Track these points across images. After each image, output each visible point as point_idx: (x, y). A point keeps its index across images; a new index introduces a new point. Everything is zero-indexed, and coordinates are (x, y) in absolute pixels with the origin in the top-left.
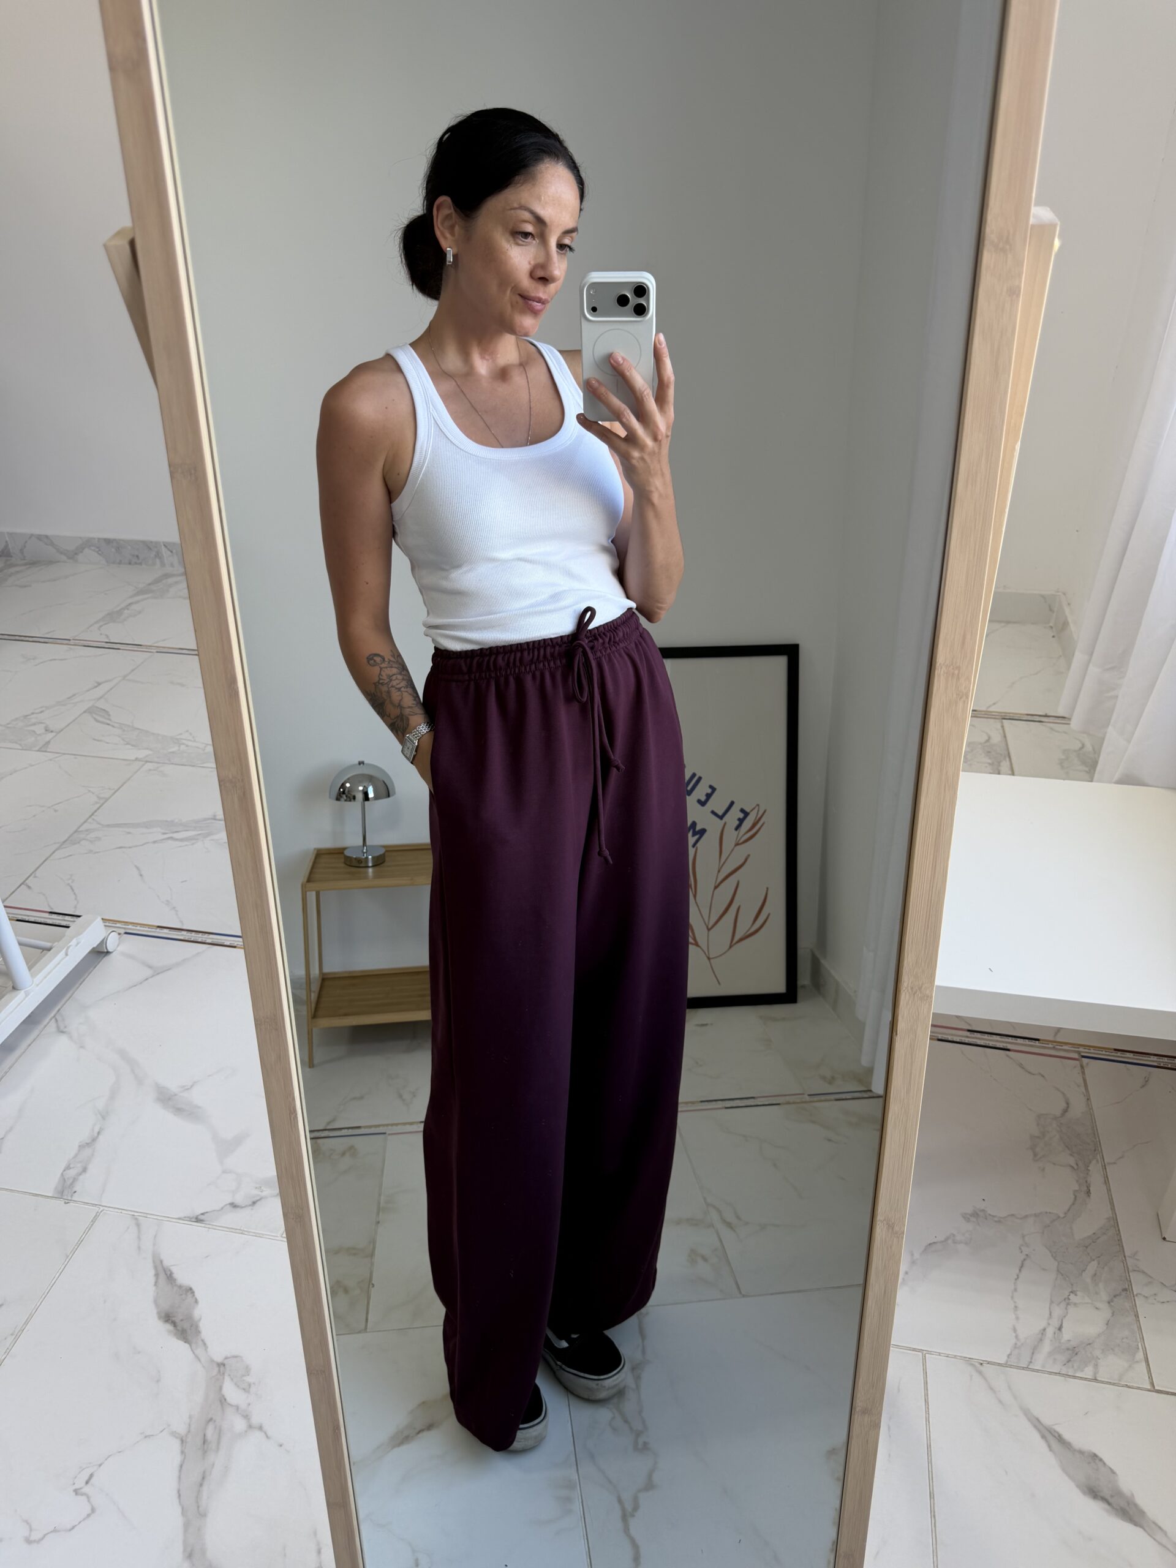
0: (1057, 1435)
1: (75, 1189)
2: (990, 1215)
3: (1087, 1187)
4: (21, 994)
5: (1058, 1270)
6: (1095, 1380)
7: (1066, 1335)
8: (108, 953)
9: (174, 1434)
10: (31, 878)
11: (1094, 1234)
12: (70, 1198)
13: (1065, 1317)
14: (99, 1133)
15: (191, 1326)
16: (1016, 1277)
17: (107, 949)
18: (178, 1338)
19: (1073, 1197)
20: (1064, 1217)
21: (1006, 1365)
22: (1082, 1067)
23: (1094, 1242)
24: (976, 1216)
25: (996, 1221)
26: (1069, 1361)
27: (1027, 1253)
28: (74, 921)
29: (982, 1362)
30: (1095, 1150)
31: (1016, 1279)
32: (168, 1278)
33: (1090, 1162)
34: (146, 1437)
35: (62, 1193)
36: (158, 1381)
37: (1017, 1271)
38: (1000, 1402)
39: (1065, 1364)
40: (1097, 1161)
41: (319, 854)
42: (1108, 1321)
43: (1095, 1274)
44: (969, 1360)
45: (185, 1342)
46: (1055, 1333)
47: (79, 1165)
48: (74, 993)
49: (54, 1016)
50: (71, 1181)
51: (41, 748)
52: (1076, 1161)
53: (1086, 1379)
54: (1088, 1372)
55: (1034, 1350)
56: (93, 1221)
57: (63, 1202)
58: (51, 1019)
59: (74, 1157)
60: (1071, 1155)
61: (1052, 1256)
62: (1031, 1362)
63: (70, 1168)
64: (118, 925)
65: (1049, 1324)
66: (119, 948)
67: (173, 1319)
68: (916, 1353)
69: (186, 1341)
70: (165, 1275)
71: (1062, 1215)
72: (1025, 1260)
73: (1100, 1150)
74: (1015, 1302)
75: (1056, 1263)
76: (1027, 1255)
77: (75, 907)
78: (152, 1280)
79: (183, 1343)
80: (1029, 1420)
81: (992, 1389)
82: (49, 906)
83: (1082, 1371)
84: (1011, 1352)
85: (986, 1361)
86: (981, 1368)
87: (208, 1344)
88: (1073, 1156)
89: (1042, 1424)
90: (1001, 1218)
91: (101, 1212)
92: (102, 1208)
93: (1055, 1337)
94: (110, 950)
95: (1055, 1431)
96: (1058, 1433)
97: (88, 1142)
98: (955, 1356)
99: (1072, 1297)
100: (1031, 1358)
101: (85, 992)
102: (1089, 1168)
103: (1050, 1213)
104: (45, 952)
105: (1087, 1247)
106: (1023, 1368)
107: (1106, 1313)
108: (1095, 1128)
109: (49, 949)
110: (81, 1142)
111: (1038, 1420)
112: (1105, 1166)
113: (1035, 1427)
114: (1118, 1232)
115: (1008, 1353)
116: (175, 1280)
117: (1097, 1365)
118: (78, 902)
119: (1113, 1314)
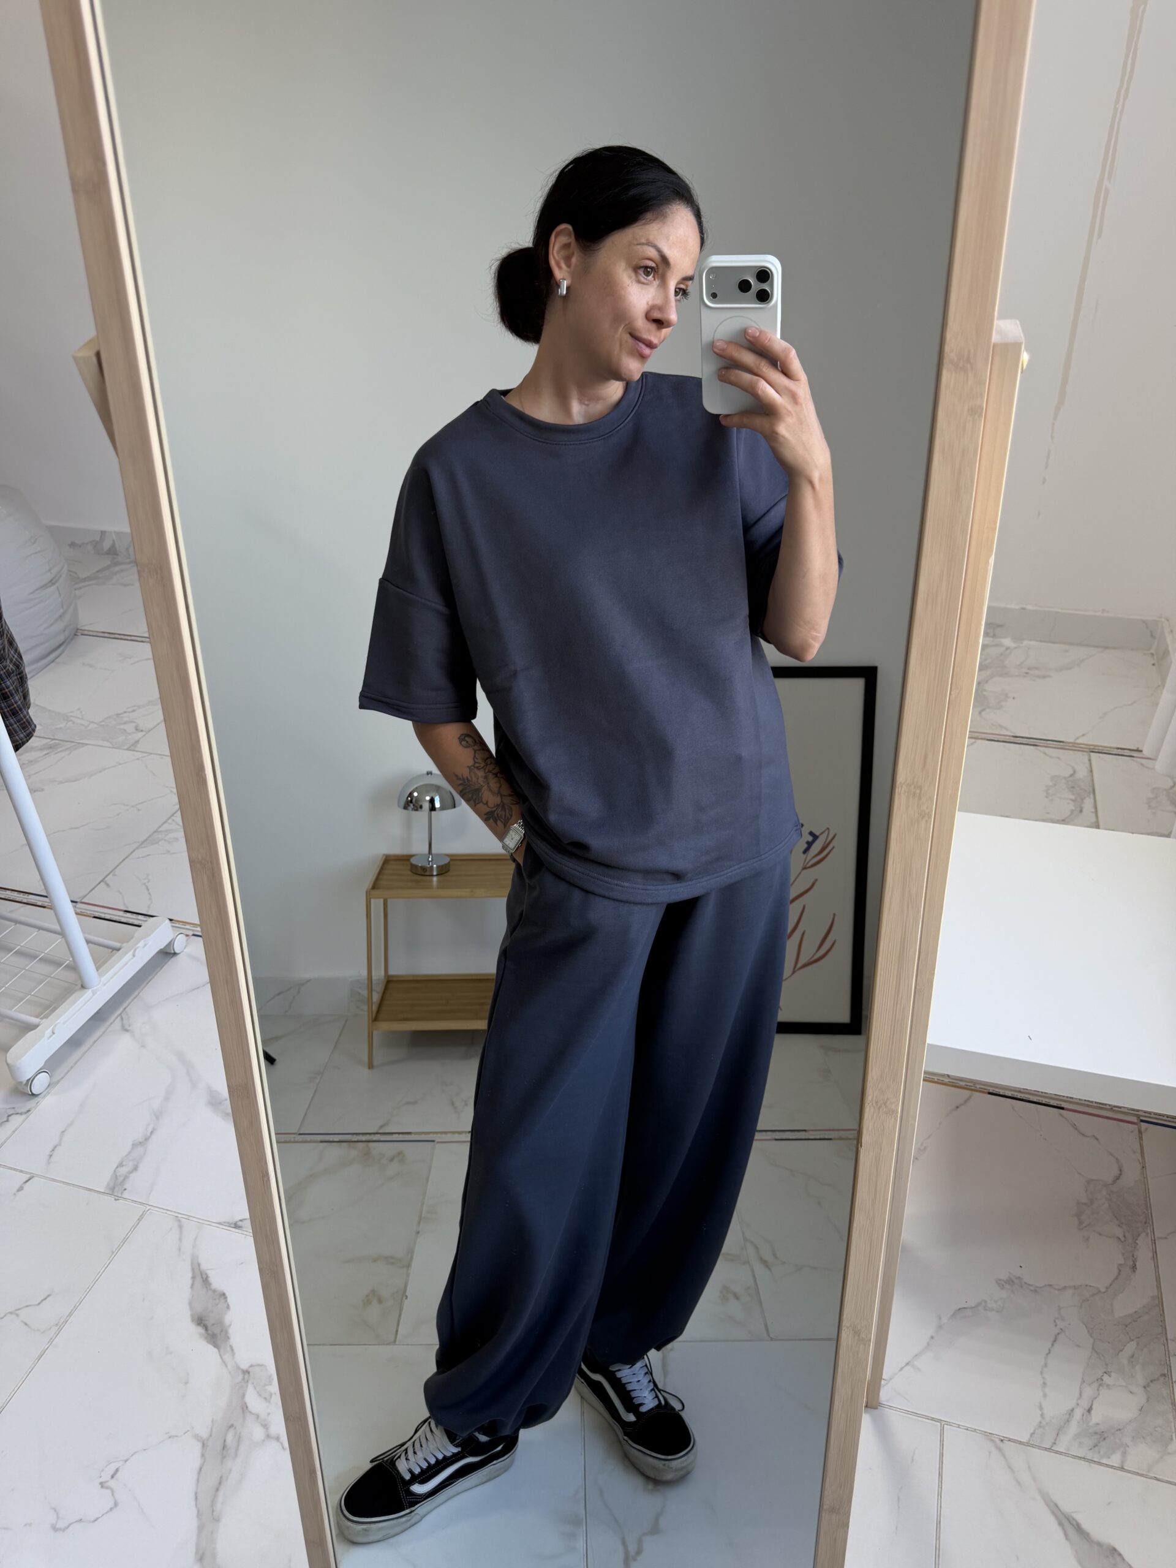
0: (1074, 1523)
1: (125, 1187)
2: (1026, 1283)
3: (1133, 1262)
4: (89, 993)
5: (1093, 1348)
6: (1122, 1469)
7: (1096, 1417)
8: (175, 954)
9: (197, 1437)
10: (111, 874)
11: (1136, 1312)
12: (120, 1195)
13: (1096, 1398)
14: (152, 1133)
15: (222, 1331)
16: (1047, 1351)
17: (174, 950)
18: (207, 1342)
19: (1116, 1271)
20: (1104, 1292)
21: (1027, 1444)
22: (1140, 1132)
23: (1135, 1321)
24: (1011, 1283)
25: (1032, 1291)
26: (1095, 1446)
27: (1062, 1327)
28: (146, 921)
29: (1002, 1438)
30: (1145, 1223)
31: (1047, 1354)
32: (203, 1281)
33: (1139, 1235)
34: (170, 1437)
35: (113, 1189)
36: (186, 1383)
37: (1050, 1346)
38: (1018, 1483)
39: (1091, 1449)
40: (1147, 1234)
41: (387, 860)
42: (1142, 1408)
43: (1133, 1356)
44: (989, 1435)
45: (215, 1347)
46: (1083, 1415)
47: (131, 1163)
48: (141, 991)
49: (120, 1014)
50: (122, 1178)
51: (130, 747)
52: (1124, 1232)
53: (1112, 1467)
54: (1115, 1460)
55: (1060, 1431)
56: (139, 1220)
57: (113, 1199)
58: (117, 1017)
59: (126, 1156)
60: (1119, 1226)
61: (1088, 1332)
62: (1055, 1443)
63: (123, 1166)
64: (187, 927)
65: (1078, 1404)
66: (185, 950)
67: (205, 1322)
68: (934, 1422)
69: (216, 1345)
70: (201, 1278)
71: (1103, 1290)
72: (1059, 1334)
73: (1151, 1222)
74: (1044, 1378)
75: (1092, 1341)
76: (1061, 1329)
77: (149, 907)
78: (190, 1282)
79: (213, 1347)
80: (1048, 1505)
81: (1010, 1468)
82: (125, 904)
83: (1109, 1458)
84: (1035, 1431)
85: (1007, 1438)
86: (1001, 1445)
87: (235, 1351)
88: (1121, 1227)
89: (1061, 1511)
90: (1038, 1287)
91: (148, 1210)
92: (149, 1207)
93: (1083, 1419)
94: (177, 951)
95: (1074, 1519)
96: (1076, 1521)
97: (141, 1140)
98: (975, 1429)
99: (1106, 1378)
100: (1056, 1440)
101: (151, 993)
102: (1137, 1242)
103: (1090, 1286)
104: (114, 951)
105: (1126, 1326)
106: (1046, 1449)
107: (1140, 1398)
108: (1148, 1199)
109: (118, 950)
110: (135, 1140)
111: (1056, 1505)
112: (1155, 1240)
113: (1053, 1513)
114: (1161, 1312)
115: (1032, 1431)
116: (210, 1284)
117: (1125, 1453)
118: (152, 903)
119: (1148, 1400)
